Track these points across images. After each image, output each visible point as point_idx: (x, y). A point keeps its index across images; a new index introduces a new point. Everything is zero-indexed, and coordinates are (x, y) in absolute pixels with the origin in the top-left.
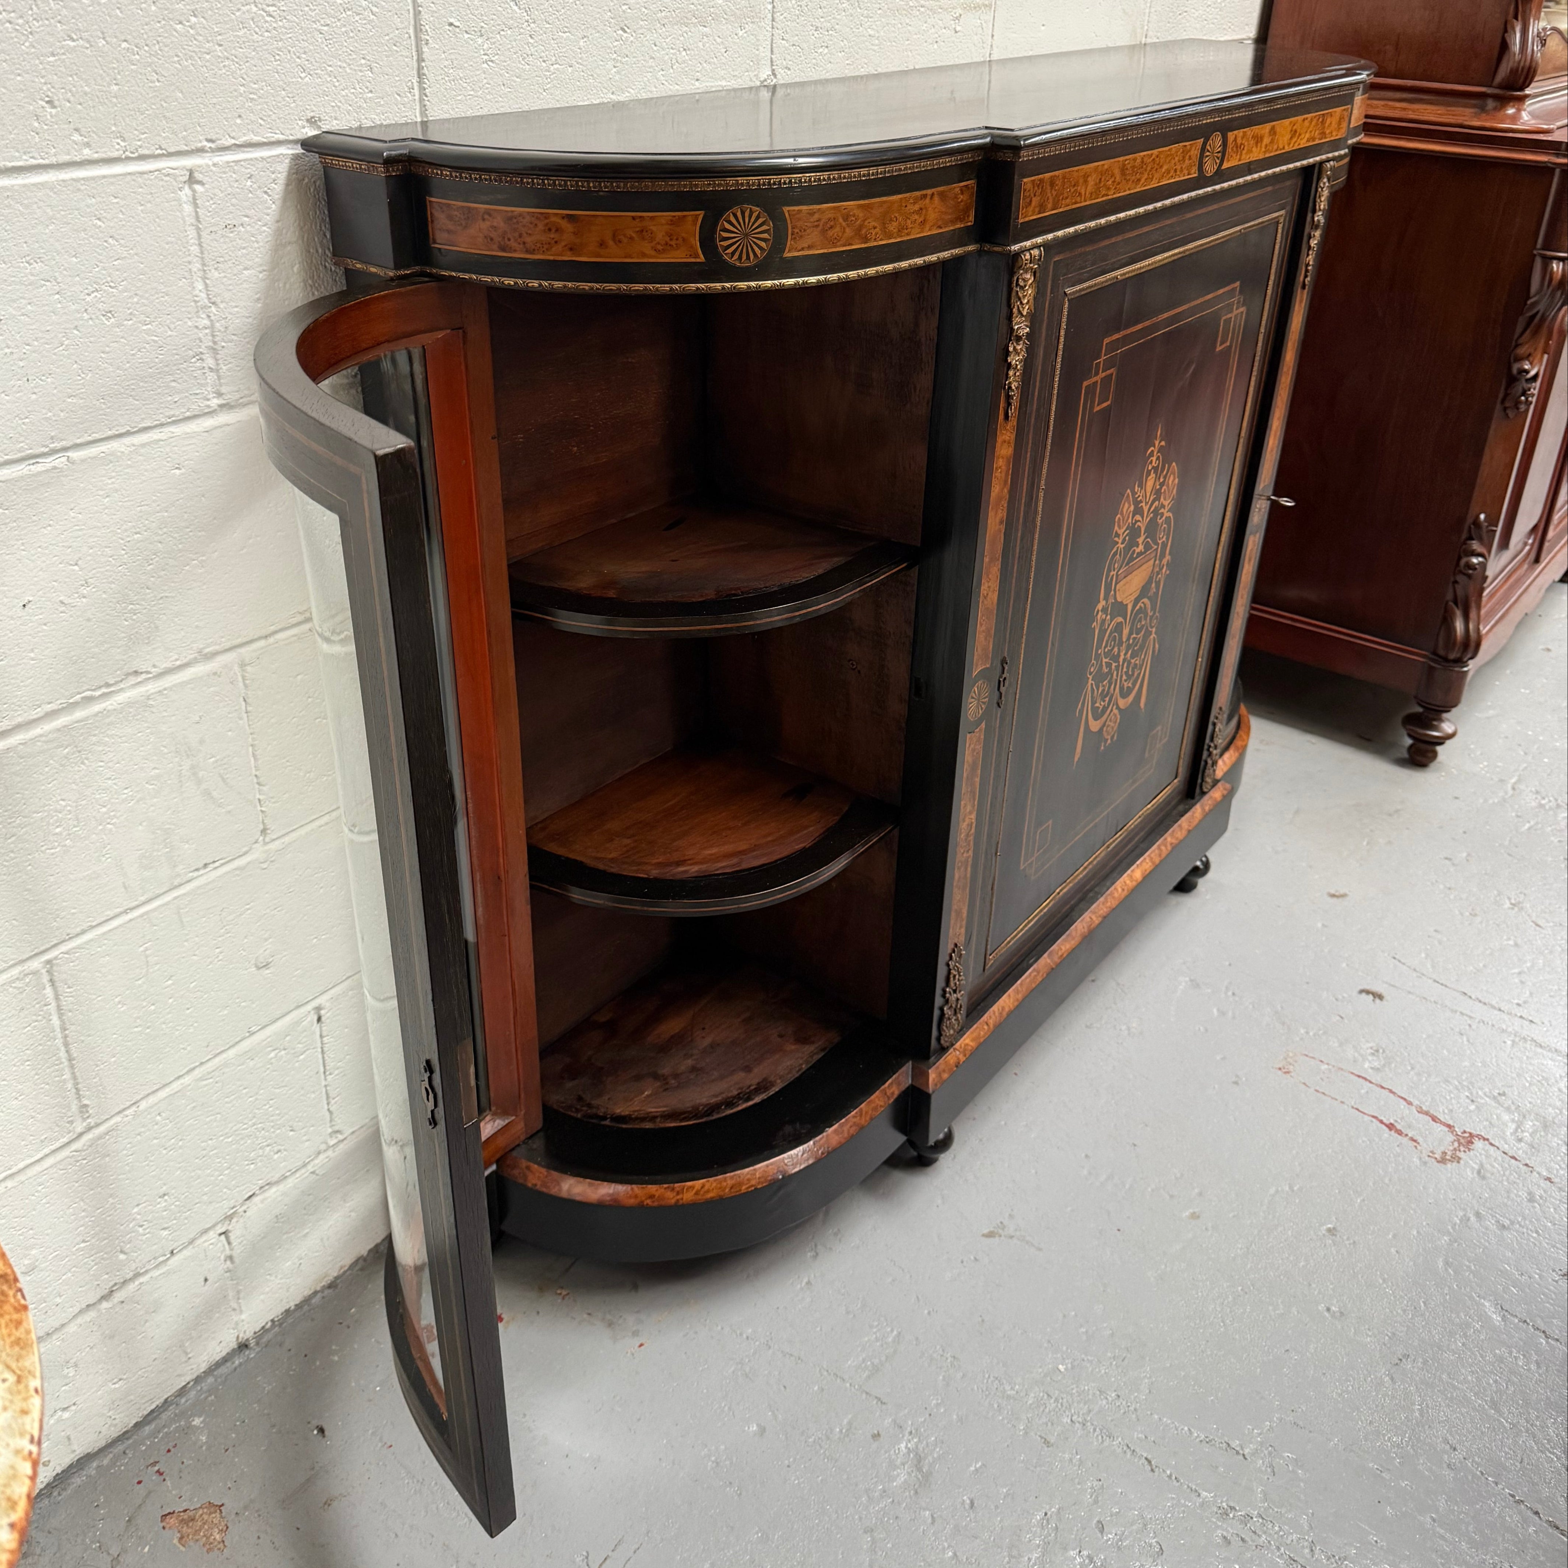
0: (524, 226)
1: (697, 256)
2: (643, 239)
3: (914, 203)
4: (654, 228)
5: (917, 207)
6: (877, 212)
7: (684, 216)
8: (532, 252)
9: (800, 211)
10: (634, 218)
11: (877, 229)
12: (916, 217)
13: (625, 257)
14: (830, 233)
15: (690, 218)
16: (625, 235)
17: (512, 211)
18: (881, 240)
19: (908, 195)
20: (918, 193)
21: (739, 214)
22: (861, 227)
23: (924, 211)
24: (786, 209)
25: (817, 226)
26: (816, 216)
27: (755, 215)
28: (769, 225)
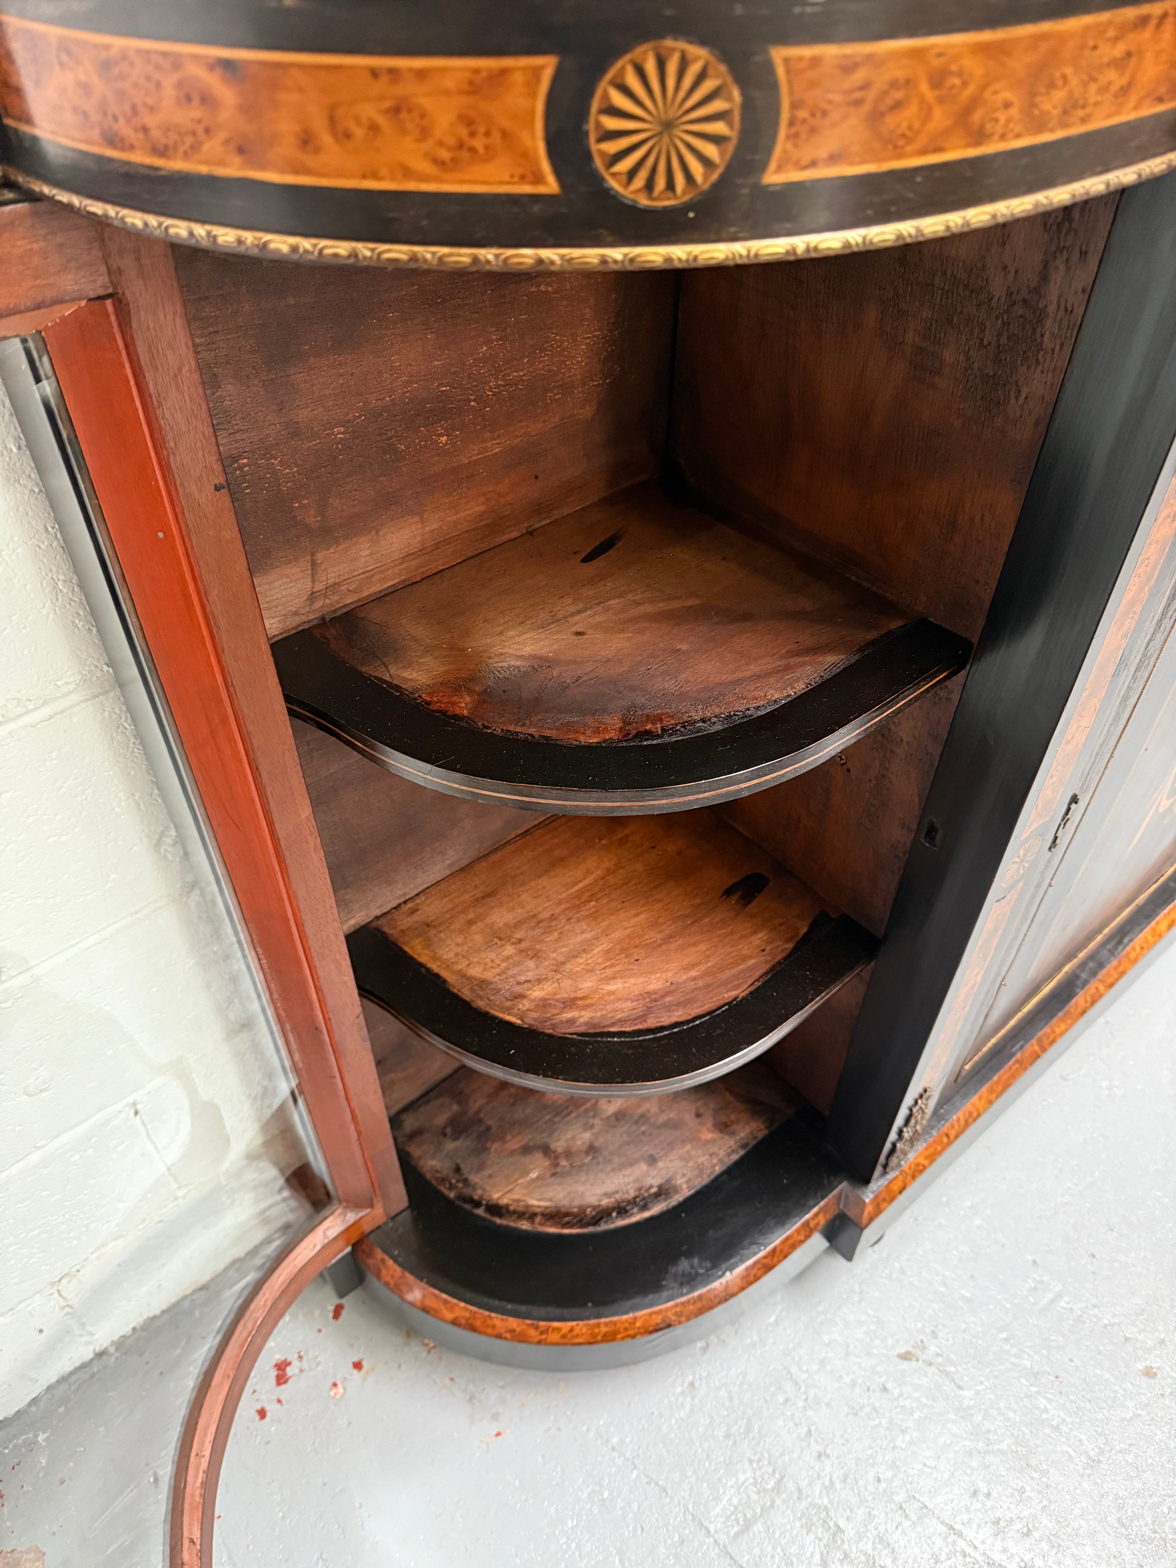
0: (136, 85)
1: (538, 179)
2: (403, 131)
3: (1116, 39)
4: (426, 102)
5: (1119, 50)
6: (1020, 63)
7: (504, 72)
8: (162, 152)
9: (816, 61)
10: (375, 73)
11: (1014, 111)
12: (1112, 75)
13: (364, 177)
14: (891, 121)
15: (519, 78)
16: (357, 120)
17: (107, 47)
18: (1018, 136)
19: (1105, 16)
20: (1130, 13)
21: (651, 67)
22: (975, 102)
23: (1134, 60)
24: (779, 55)
25: (858, 103)
26: (860, 76)
27: (694, 70)
28: (730, 99)
